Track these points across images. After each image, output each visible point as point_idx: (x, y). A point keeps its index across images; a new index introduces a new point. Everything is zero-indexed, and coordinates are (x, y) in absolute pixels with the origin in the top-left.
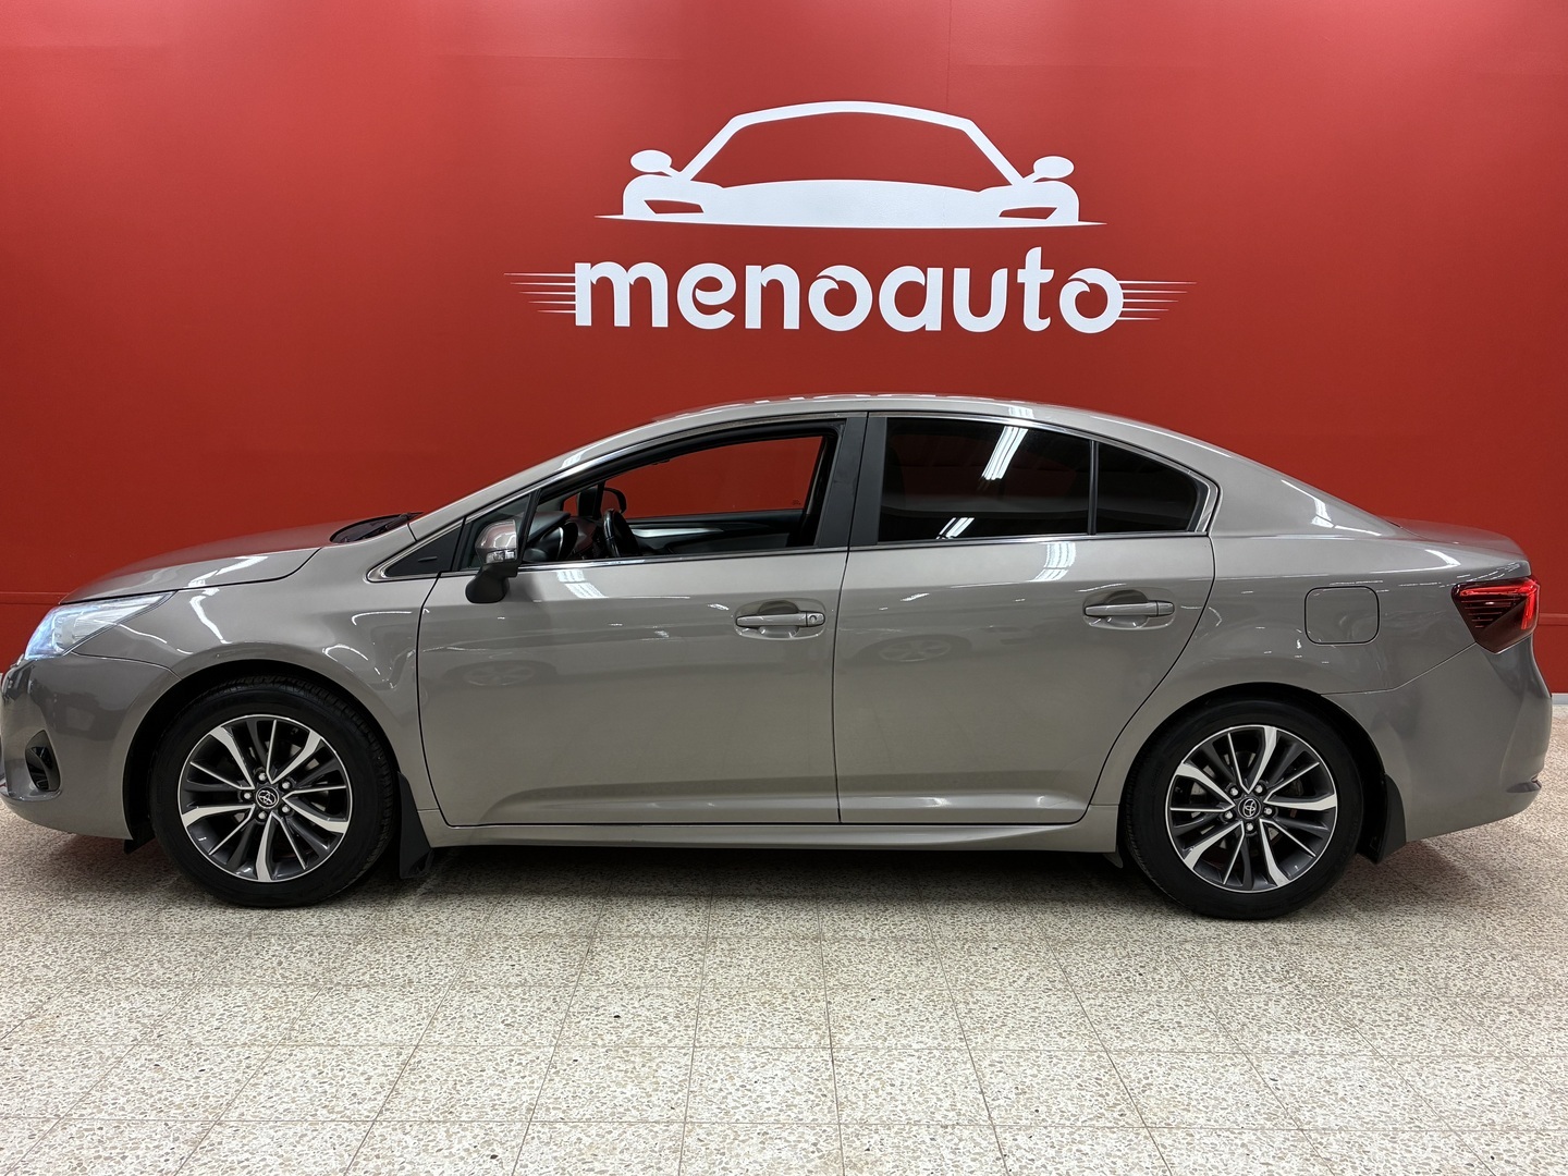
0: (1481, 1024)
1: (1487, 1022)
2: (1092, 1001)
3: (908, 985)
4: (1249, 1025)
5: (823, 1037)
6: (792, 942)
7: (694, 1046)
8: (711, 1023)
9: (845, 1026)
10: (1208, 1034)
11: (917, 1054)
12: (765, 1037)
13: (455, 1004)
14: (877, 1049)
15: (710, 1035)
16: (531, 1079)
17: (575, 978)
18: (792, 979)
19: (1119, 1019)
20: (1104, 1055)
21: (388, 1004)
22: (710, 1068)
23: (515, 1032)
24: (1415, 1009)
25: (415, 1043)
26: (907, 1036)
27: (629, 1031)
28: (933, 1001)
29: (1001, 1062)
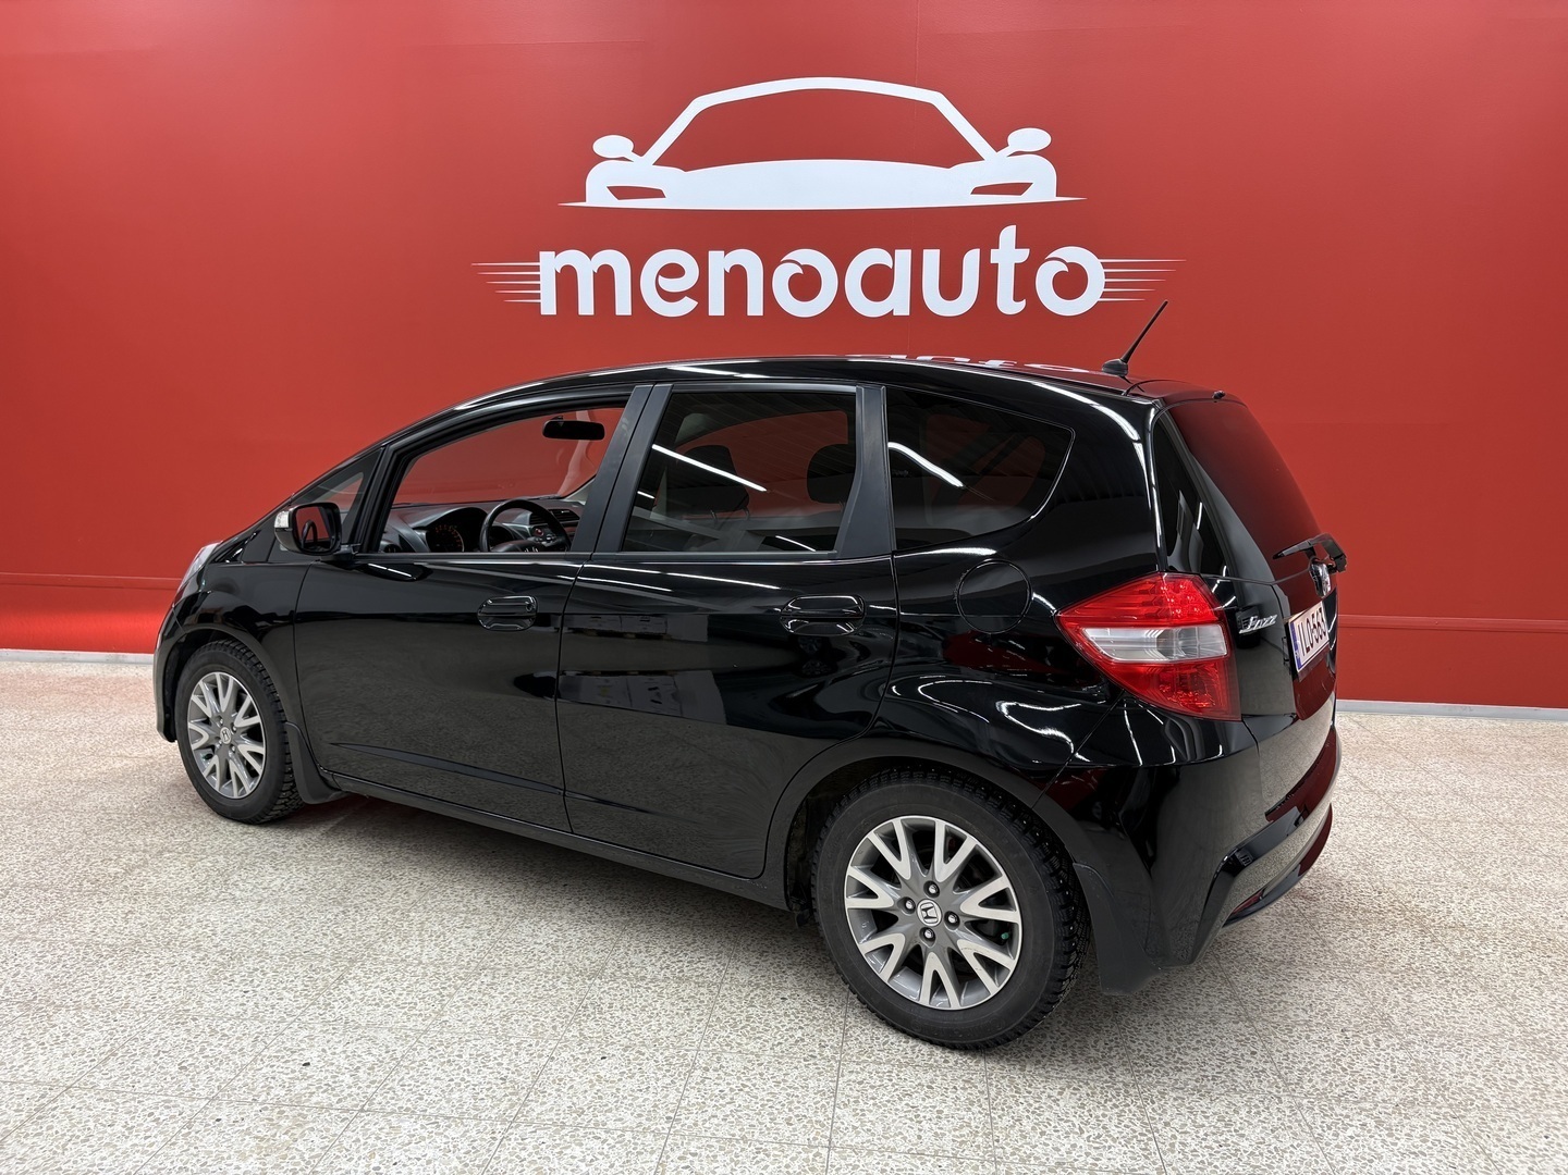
0: (1318, 1139)
1: (1328, 1135)
2: (853, 1077)
3: (657, 1040)
4: (1024, 1122)
5: (512, 1106)
6: (565, 978)
7: (362, 1110)
8: (403, 1079)
9: (549, 1091)
10: (966, 1131)
11: (604, 1136)
12: (448, 1102)
13: (148, 1037)
14: (563, 1125)
15: (391, 1094)
16: (153, 1140)
17: (300, 1011)
18: (531, 1027)
19: (872, 1102)
20: (824, 1152)
21: (83, 1031)
22: (358, 1140)
23: (184, 1077)
24: (1243, 1113)
25: (68, 1084)
26: (610, 1110)
27: (305, 1084)
28: (670, 1064)
29: (694, 1155)
